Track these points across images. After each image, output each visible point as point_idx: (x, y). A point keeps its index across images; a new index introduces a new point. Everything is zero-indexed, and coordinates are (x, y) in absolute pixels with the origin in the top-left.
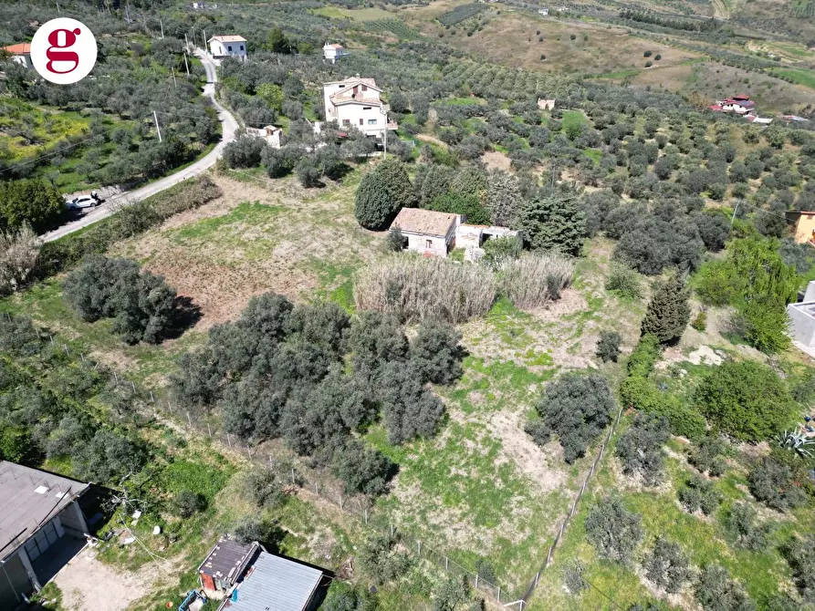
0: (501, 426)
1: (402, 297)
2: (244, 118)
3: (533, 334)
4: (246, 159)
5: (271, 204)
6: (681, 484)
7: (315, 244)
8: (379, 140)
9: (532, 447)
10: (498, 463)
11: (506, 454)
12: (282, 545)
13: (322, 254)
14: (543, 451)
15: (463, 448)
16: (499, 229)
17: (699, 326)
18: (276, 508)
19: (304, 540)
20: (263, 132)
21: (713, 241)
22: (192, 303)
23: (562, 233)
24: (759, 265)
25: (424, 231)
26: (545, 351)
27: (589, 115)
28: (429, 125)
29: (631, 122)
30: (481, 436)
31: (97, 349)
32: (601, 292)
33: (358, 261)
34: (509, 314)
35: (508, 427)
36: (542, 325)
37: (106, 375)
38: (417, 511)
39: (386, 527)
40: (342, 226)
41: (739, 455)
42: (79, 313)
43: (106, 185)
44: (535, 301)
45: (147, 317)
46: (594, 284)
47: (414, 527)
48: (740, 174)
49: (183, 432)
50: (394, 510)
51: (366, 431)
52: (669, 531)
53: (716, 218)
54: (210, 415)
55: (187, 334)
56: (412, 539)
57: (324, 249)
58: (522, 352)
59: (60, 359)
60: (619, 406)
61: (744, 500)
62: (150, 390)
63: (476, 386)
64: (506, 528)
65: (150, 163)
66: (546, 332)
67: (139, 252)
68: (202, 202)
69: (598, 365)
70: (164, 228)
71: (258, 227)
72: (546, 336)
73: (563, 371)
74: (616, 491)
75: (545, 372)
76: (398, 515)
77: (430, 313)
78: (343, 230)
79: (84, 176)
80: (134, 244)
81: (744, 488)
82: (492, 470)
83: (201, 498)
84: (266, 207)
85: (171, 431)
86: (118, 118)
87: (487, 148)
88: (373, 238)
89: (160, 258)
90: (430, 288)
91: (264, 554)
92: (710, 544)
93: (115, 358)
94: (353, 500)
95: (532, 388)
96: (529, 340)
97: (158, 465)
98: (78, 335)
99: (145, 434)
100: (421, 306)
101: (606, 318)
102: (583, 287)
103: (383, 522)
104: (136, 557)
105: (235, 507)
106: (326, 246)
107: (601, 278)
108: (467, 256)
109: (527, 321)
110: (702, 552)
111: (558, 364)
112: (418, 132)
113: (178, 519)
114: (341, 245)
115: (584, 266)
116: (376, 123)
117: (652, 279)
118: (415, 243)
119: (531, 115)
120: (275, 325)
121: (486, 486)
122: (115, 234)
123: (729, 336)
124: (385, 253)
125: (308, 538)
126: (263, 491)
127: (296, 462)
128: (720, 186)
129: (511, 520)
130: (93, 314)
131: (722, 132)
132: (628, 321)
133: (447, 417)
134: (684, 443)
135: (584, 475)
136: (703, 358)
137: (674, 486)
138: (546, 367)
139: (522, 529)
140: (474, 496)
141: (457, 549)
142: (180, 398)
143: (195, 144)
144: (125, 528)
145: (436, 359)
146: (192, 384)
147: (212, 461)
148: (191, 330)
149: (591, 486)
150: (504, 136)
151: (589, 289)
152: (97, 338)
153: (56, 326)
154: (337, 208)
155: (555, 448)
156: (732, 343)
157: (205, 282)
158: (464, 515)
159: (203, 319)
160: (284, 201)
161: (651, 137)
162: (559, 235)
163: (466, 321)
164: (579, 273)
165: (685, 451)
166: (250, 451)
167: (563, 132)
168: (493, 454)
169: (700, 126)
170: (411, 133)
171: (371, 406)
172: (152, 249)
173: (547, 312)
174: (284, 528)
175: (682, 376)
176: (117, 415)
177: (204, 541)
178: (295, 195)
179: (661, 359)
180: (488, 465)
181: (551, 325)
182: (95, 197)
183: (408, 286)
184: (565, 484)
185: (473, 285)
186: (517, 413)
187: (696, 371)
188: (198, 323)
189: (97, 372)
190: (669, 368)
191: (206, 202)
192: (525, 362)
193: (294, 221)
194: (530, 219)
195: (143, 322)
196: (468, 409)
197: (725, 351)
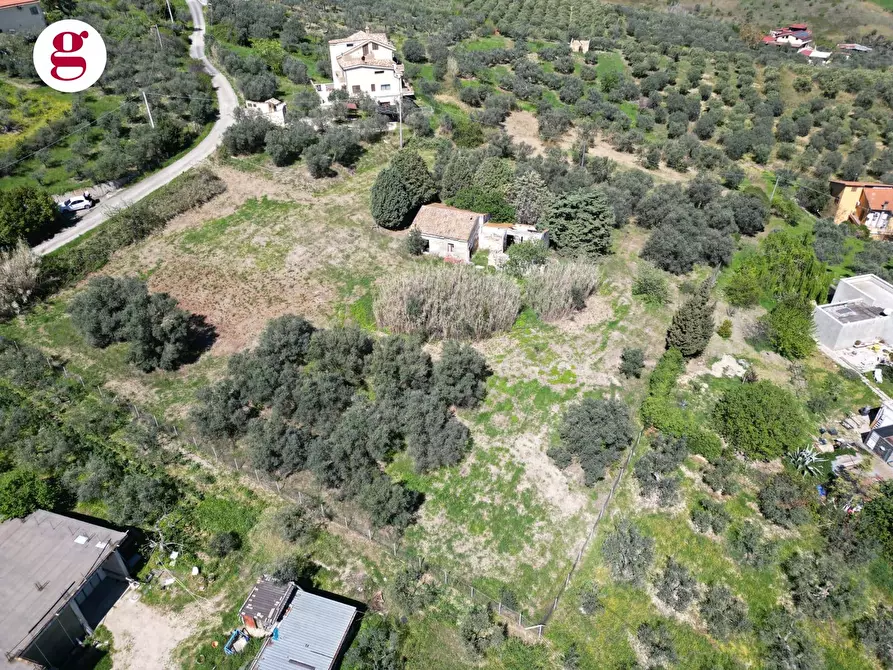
0: (524, 450)
1: (424, 314)
2: (243, 90)
3: (557, 348)
4: (249, 143)
5: (280, 199)
6: (695, 504)
7: (330, 250)
8: (394, 108)
9: (554, 470)
10: (521, 487)
11: (528, 479)
12: (316, 579)
13: (338, 260)
14: (565, 474)
15: (486, 475)
16: (525, 228)
17: (725, 333)
18: (307, 543)
19: (336, 574)
20: (264, 107)
21: (749, 225)
22: (206, 321)
23: (590, 232)
24: (792, 261)
25: (445, 235)
26: (569, 368)
27: (627, 59)
28: (449, 79)
29: (673, 68)
30: (504, 459)
31: (113, 378)
32: (628, 298)
33: (377, 268)
34: (534, 327)
35: (531, 451)
36: (566, 338)
37: (125, 407)
38: (444, 540)
39: (415, 559)
40: (356, 225)
41: (753, 471)
42: (89, 340)
43: (99, 183)
44: (559, 313)
45: (162, 344)
46: (622, 288)
47: (441, 558)
48: (787, 133)
49: (210, 466)
50: (422, 541)
51: (392, 460)
52: (681, 551)
53: (755, 201)
54: (236, 447)
55: (204, 357)
56: (439, 567)
57: (340, 255)
58: (546, 370)
59: (77, 391)
60: (638, 422)
61: (754, 519)
62: (172, 422)
63: (500, 408)
64: (527, 554)
65: (145, 154)
66: (570, 346)
67: (143, 262)
68: (205, 198)
69: (621, 382)
70: (167, 232)
71: (268, 229)
72: (570, 350)
73: (585, 389)
74: (632, 513)
75: (568, 390)
76: (425, 545)
77: (453, 330)
78: (359, 230)
79: (73, 172)
80: (137, 253)
81: (754, 506)
82: (514, 496)
83: (235, 535)
84: (275, 203)
85: (198, 466)
86: (102, 93)
87: (514, 107)
88: (392, 239)
89: (166, 268)
90: (452, 302)
91: (300, 591)
92: (717, 562)
93: (131, 387)
94: (381, 531)
95: (555, 409)
96: (553, 355)
97: (189, 502)
98: (91, 362)
99: (172, 471)
100: (443, 322)
101: (632, 327)
102: (610, 292)
103: (411, 553)
104: (178, 597)
105: (271, 546)
106: (342, 251)
107: (628, 280)
108: (492, 261)
109: (551, 334)
110: (710, 570)
111: (582, 381)
112: (435, 91)
113: (215, 559)
114: (358, 248)
115: (613, 266)
116: (388, 88)
117: (681, 278)
118: (436, 247)
119: (562, 62)
120: (295, 350)
121: (509, 512)
122: (115, 242)
123: (753, 342)
124: (405, 257)
125: (341, 571)
126: (295, 526)
127: (324, 495)
128: (764, 148)
129: (532, 546)
130: (103, 340)
131: (771, 79)
132: (652, 334)
133: (471, 442)
134: (700, 461)
135: (603, 497)
136: (725, 369)
137: (689, 507)
138: (569, 386)
139: (543, 555)
140: (498, 520)
141: (482, 577)
142: (204, 433)
143: (190, 124)
144: (163, 568)
145: (458, 387)
146: (217, 421)
147: (242, 497)
148: (207, 353)
149: (609, 507)
150: (529, 90)
151: (615, 294)
152: (112, 366)
153: (67, 353)
154: (351, 202)
155: (576, 471)
156: (757, 350)
157: (218, 297)
158: (488, 542)
159: (219, 340)
160: (295, 195)
161: (694, 86)
162: (586, 234)
163: (490, 337)
164: (605, 275)
165: (701, 470)
166: (279, 485)
167: (598, 81)
168: (516, 479)
169: (749, 73)
170: (429, 92)
171: (396, 436)
172: (156, 259)
173: (572, 323)
174: (318, 563)
175: (703, 390)
176: (142, 451)
177: (242, 579)
178: (305, 188)
179: (684, 372)
180: (511, 489)
181: (575, 338)
182: (88, 198)
183: (430, 301)
184: (585, 508)
185: (496, 299)
186: (540, 435)
187: (717, 385)
188: (214, 346)
189: (116, 404)
190: (691, 382)
191: (209, 199)
192: (549, 381)
193: (306, 221)
194: (557, 217)
195: (158, 349)
196: (492, 432)
197: (748, 360)
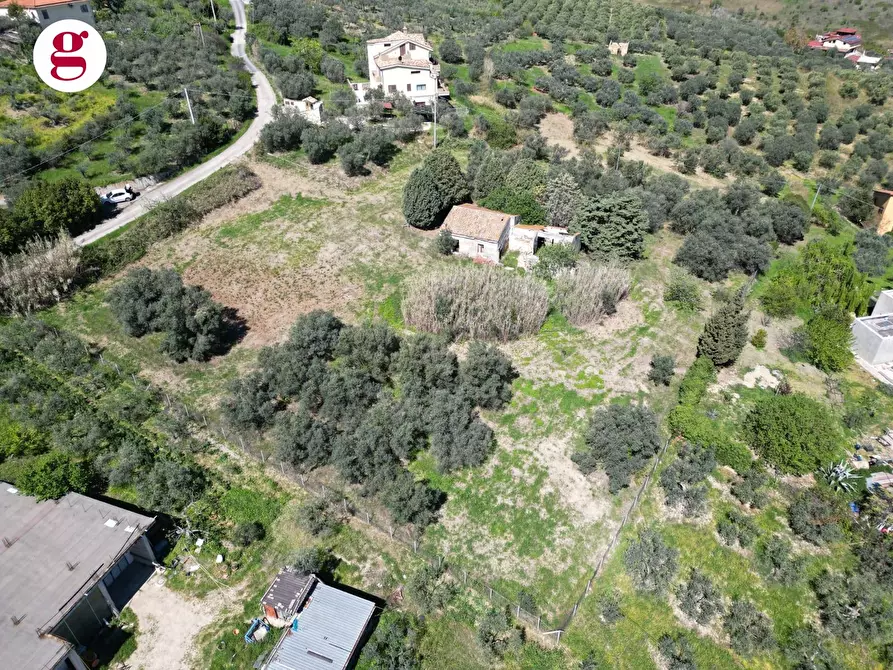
0: (548, 454)
1: (452, 314)
2: (281, 88)
3: (584, 352)
4: (285, 141)
5: (313, 196)
6: (722, 516)
7: (362, 247)
8: (428, 108)
9: (578, 476)
10: (543, 492)
11: (552, 483)
12: (337, 572)
13: (369, 258)
14: (589, 480)
15: (509, 476)
16: (556, 230)
17: (759, 342)
18: (330, 537)
19: (356, 568)
20: (301, 105)
21: (788, 233)
22: (238, 315)
23: (623, 236)
24: (831, 271)
25: (475, 235)
26: (597, 373)
27: (666, 62)
28: (485, 80)
29: (714, 72)
30: (528, 463)
31: (147, 367)
32: (659, 304)
33: (406, 267)
34: (562, 331)
35: (555, 455)
36: (595, 343)
37: (158, 396)
38: (464, 541)
39: (434, 557)
40: (389, 224)
41: (782, 485)
42: (125, 329)
43: (140, 176)
44: (588, 317)
45: (195, 335)
46: (653, 293)
47: (460, 557)
48: (830, 140)
49: (238, 457)
50: (442, 540)
51: (415, 458)
52: (706, 563)
53: (794, 209)
54: (263, 439)
55: (234, 350)
56: (459, 567)
57: (371, 253)
58: (573, 374)
59: (112, 379)
60: (666, 430)
61: (783, 533)
62: (202, 412)
63: (525, 411)
64: (549, 558)
65: (185, 150)
66: (599, 351)
67: (180, 255)
68: (241, 193)
69: (649, 389)
70: (203, 226)
71: (301, 226)
72: (598, 355)
73: (612, 395)
74: (657, 522)
75: (595, 396)
76: (446, 544)
77: (480, 331)
78: (390, 229)
79: (115, 166)
80: (174, 246)
81: (784, 521)
82: (537, 500)
83: (259, 525)
84: (309, 200)
85: (226, 456)
86: (145, 89)
87: (549, 109)
88: (422, 239)
89: (201, 261)
90: (480, 303)
91: (321, 584)
92: (743, 576)
93: (164, 377)
94: (402, 529)
95: (581, 413)
96: (581, 359)
97: (216, 491)
98: (127, 351)
99: (201, 460)
100: (471, 324)
101: (662, 334)
102: (641, 298)
103: (431, 551)
104: (202, 585)
105: (294, 538)
106: (372, 249)
107: (661, 286)
108: (521, 262)
109: (580, 338)
110: (735, 584)
111: (609, 387)
112: (471, 92)
113: (239, 548)
114: (388, 247)
115: (644, 271)
116: (424, 88)
117: (715, 286)
118: (466, 248)
119: (600, 64)
120: (324, 345)
121: (530, 516)
122: (153, 235)
123: (788, 353)
124: (434, 257)
125: (361, 566)
126: (318, 519)
127: (348, 489)
128: (805, 155)
129: (553, 551)
130: (139, 330)
131: (816, 85)
132: (683, 341)
133: (495, 444)
134: (729, 473)
135: (627, 505)
136: (758, 380)
137: (715, 518)
138: (596, 391)
139: (563, 559)
140: (520, 524)
141: (501, 579)
142: (233, 424)
143: (229, 121)
144: (189, 554)
145: (484, 388)
146: (245, 413)
147: (266, 488)
148: (238, 346)
149: (633, 515)
150: (566, 91)
151: (646, 299)
152: (146, 355)
153: (104, 341)
154: (383, 201)
155: (600, 478)
156: (792, 361)
157: (250, 291)
158: (509, 545)
159: (250, 333)
160: (328, 193)
161: (735, 91)
162: (618, 238)
163: (518, 339)
164: (638, 280)
165: (729, 481)
166: (303, 478)
167: (635, 84)
168: (539, 482)
169: (792, 78)
170: (464, 92)
171: (420, 434)
172: (191, 253)
173: (601, 328)
174: (338, 556)
175: (734, 400)
176: (172, 439)
177: (264, 569)
178: (339, 186)
179: (715, 382)
180: (534, 493)
181: (604, 343)
182: (129, 191)
183: (458, 301)
184: (608, 514)
185: (525, 301)
186: (565, 440)
187: (749, 396)
188: (245, 339)
189: (149, 393)
190: (721, 392)
191: (245, 194)
192: (575, 385)
193: (339, 219)
194: (589, 221)
195: (191, 340)
196: (516, 435)
197: (783, 372)
